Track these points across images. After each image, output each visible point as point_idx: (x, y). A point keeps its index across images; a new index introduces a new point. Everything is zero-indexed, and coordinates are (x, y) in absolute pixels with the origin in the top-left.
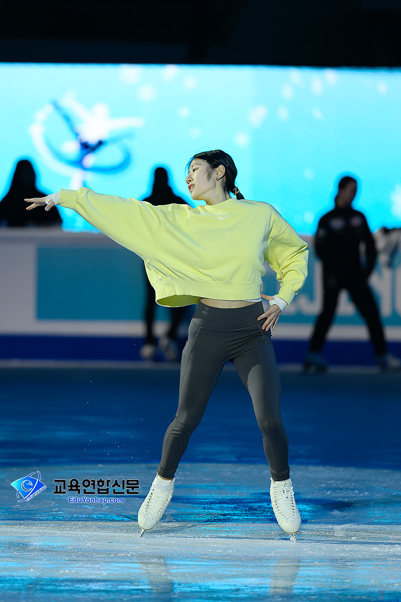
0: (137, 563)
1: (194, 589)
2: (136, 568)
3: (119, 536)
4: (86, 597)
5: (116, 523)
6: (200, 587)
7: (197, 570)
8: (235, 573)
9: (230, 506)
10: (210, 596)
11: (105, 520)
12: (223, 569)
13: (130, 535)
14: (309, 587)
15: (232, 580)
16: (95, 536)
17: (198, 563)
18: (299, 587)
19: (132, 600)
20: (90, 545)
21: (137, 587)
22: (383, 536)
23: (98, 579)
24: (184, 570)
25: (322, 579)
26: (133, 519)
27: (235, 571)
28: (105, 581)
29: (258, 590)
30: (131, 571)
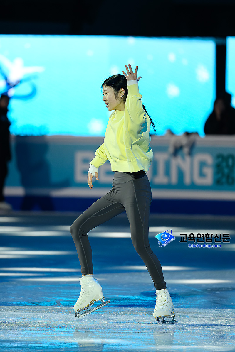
0: (40, 331)
1: (73, 346)
2: (39, 334)
3: (28, 315)
4: (9, 351)
5: (27, 307)
11: (21, 305)
13: (35, 314)
16: (15, 314)
20: (12, 320)
21: (40, 345)
22: (185, 314)
23: (16, 340)
26: (37, 305)
28: (20, 341)
30: (36, 335)
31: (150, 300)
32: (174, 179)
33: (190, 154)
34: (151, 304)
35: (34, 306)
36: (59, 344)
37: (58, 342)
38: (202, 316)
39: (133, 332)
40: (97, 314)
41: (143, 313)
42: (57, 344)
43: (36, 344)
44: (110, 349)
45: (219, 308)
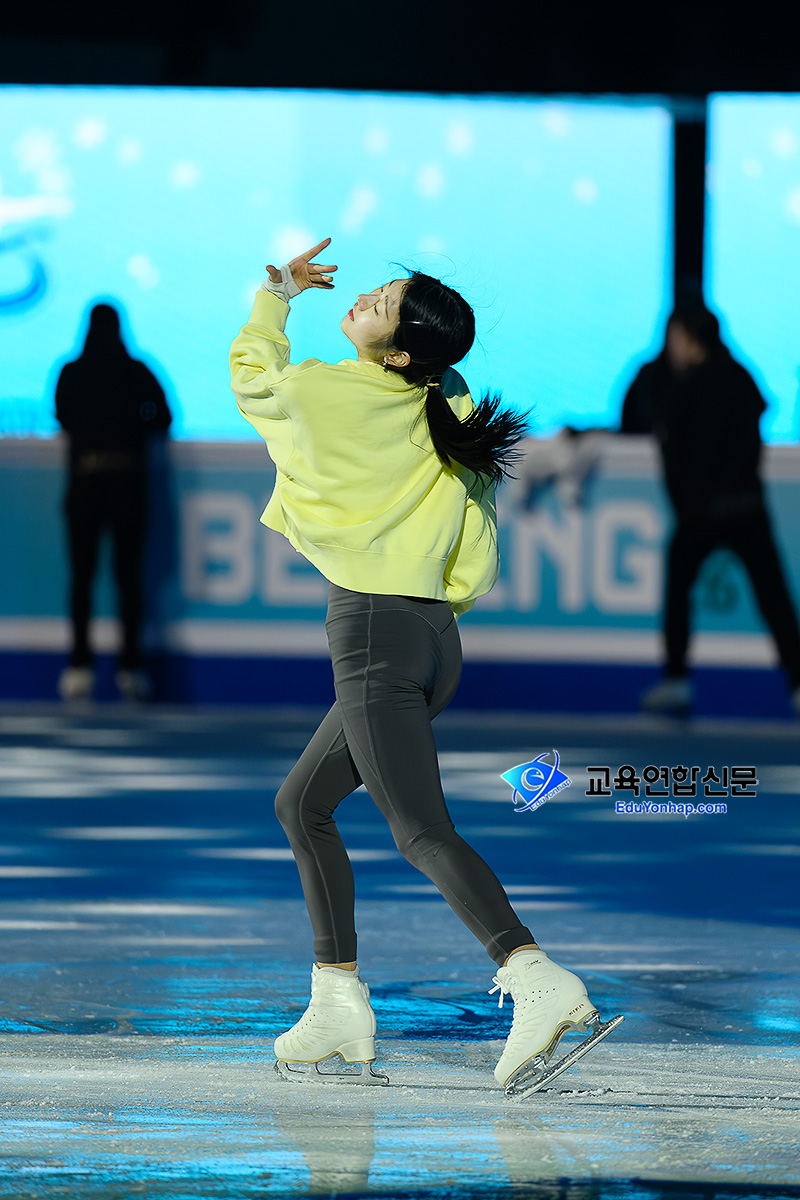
0: (59, 1120)
1: (176, 1175)
2: (56, 1131)
5: (16, 1037)
6: (189, 1170)
7: (182, 1135)
8: (261, 1141)
9: (250, 1002)
10: (210, 1188)
12: (238, 1133)
13: (44, 1061)
14: (414, 1171)
15: (256, 1155)
17: (185, 1121)
18: (396, 1169)
19: (49, 1196)
21: (59, 1170)
24: (158, 1135)
25: (440, 1154)
26: (50, 1029)
27: (261, 1135)
29: (308, 1176)
30: (47, 1136)
31: (443, 1013)
32: (526, 591)
33: (583, 502)
34: (445, 1028)
35: (40, 1033)
36: (128, 1168)
37: (124, 1162)
38: (623, 1069)
39: (385, 1124)
40: (259, 1061)
41: (417, 1059)
42: (120, 1167)
43: (46, 1166)
44: (305, 1184)
45: (683, 1040)
